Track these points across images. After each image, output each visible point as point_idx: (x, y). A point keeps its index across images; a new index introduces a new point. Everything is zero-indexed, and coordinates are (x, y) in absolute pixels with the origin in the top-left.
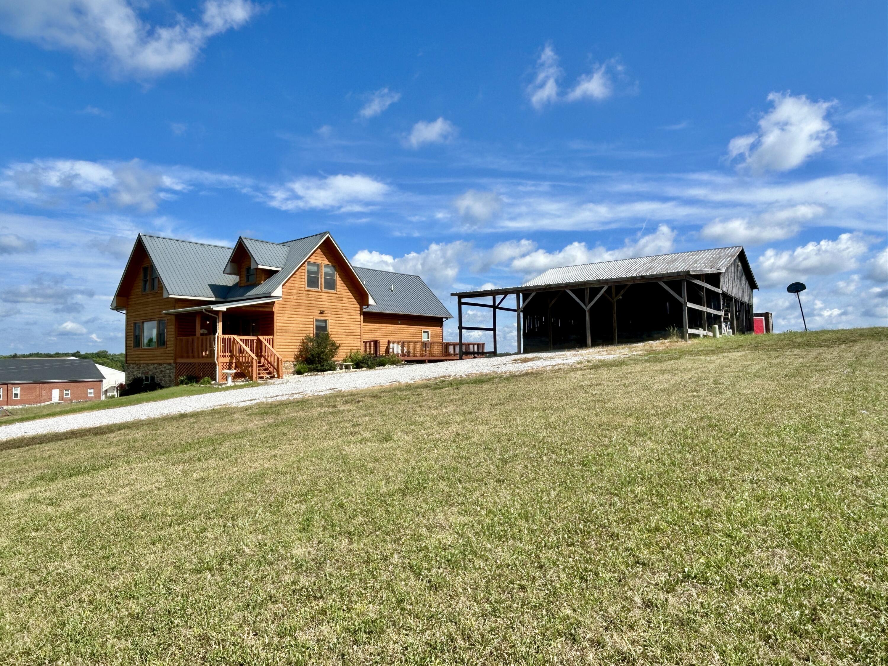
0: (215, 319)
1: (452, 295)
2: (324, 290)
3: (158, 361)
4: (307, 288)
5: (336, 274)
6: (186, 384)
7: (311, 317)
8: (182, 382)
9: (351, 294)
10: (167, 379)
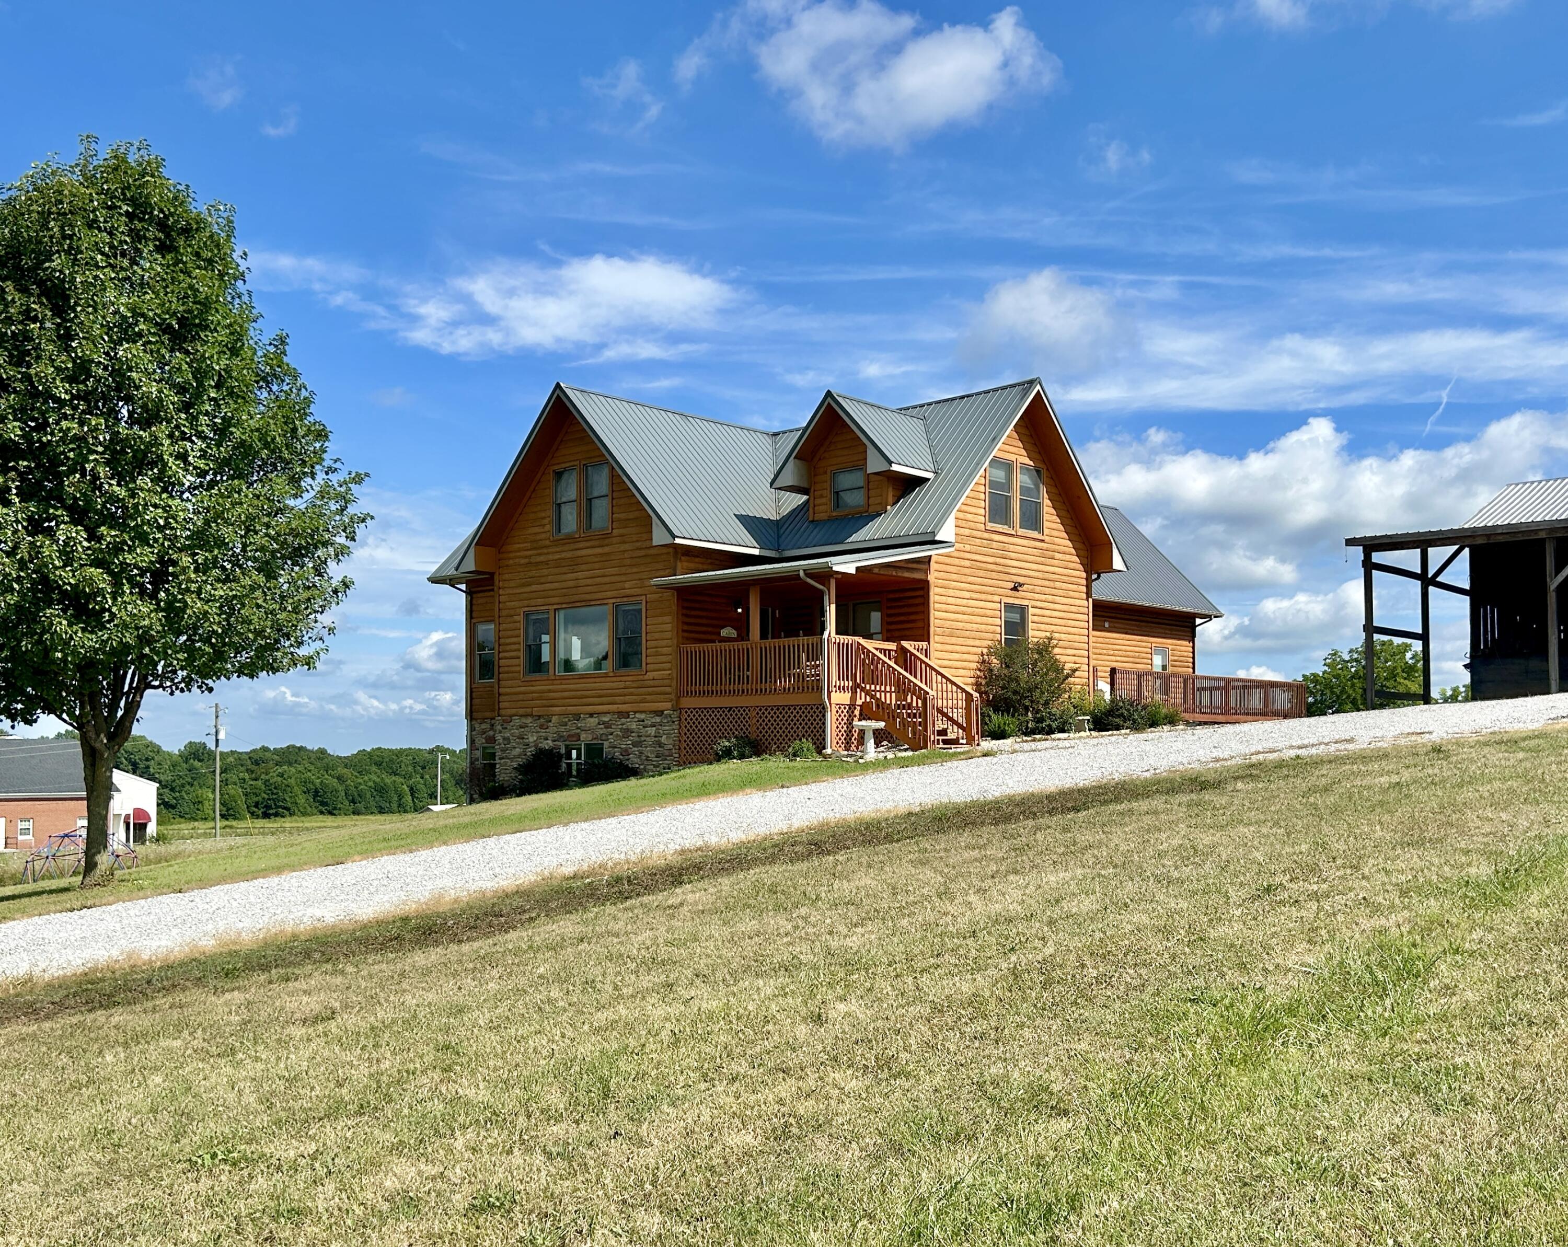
0: (821, 594)
1: (1350, 542)
2: (1021, 532)
3: (614, 708)
4: (990, 526)
5: (1043, 490)
6: (742, 757)
7: (997, 598)
8: (727, 754)
9: (1069, 543)
10: (649, 752)
